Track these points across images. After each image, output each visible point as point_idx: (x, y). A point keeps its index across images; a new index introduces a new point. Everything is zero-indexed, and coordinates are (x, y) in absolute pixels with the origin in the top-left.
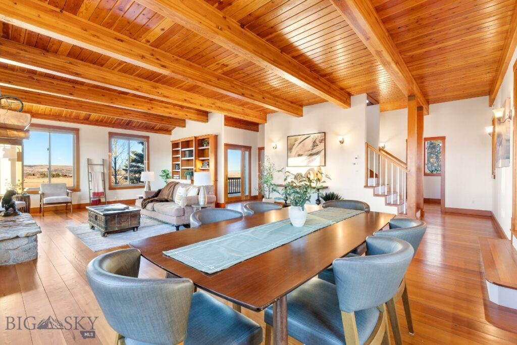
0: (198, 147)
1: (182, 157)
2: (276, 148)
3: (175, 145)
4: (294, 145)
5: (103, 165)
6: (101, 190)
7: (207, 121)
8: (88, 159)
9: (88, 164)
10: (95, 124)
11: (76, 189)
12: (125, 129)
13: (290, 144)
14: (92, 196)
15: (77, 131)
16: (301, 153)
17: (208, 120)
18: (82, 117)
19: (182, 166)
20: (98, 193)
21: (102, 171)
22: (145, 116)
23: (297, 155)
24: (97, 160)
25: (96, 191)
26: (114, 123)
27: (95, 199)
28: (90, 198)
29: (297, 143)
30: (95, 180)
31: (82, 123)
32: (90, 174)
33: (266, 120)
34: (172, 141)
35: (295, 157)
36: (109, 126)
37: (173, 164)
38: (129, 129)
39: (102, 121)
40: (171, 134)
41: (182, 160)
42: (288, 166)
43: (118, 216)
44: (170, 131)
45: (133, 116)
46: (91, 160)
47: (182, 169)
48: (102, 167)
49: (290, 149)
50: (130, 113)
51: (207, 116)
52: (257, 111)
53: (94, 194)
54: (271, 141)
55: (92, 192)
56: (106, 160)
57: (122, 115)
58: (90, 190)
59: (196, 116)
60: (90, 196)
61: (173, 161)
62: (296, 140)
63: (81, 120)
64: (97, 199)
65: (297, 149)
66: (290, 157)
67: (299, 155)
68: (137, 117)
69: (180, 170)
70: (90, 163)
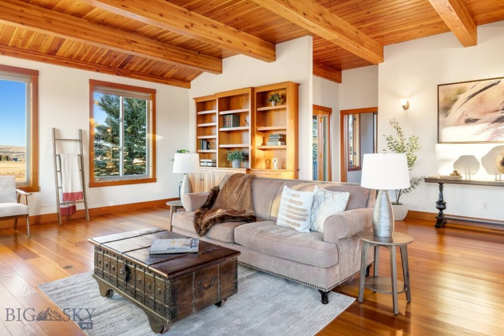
0: (257, 107)
1: (219, 127)
2: (407, 109)
3: (202, 105)
4: (455, 101)
5: (80, 141)
6: (78, 189)
7: (272, 58)
8: (54, 129)
9: (55, 140)
10: (67, 64)
11: (32, 187)
12: (118, 75)
13: (445, 99)
14: (61, 201)
15: (34, 75)
16: (473, 116)
17: (275, 56)
18: (45, 47)
19: (219, 143)
20: (73, 194)
21: (79, 153)
22: (159, 48)
23: (463, 121)
24: (70, 132)
25: (70, 191)
26: (100, 63)
27: (66, 206)
28: (59, 204)
29: (462, 97)
30: (67, 169)
31: (44, 60)
32: (57, 157)
33: (382, 56)
34: (196, 99)
35: (457, 124)
36: (90, 69)
37: (198, 140)
38: (124, 75)
39: (78, 58)
40: (189, 87)
41: (220, 132)
42: (439, 142)
43: (197, 275)
44: (189, 81)
45: (140, 48)
46: (59, 131)
47: (220, 149)
48: (78, 144)
49: (444, 108)
50: (136, 42)
51: (274, 49)
52: (374, 38)
53: (66, 196)
54: (396, 95)
55: (61, 192)
56: (85, 132)
57: (123, 44)
58: (58, 188)
59: (258, 47)
60: (58, 200)
61: (198, 135)
62: (460, 92)
63: (41, 54)
64: (71, 205)
65: (464, 108)
66: (445, 126)
67: (468, 121)
68: (146, 49)
69: (217, 151)
70: (57, 138)
